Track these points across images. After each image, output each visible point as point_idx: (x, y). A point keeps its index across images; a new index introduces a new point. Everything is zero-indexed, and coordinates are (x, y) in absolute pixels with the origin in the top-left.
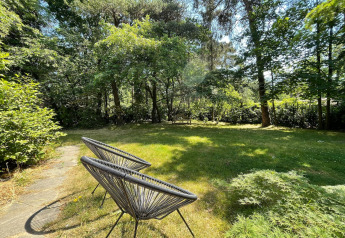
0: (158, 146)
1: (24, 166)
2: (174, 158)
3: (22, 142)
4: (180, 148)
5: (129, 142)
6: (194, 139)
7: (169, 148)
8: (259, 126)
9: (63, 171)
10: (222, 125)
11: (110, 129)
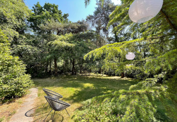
0: (70, 88)
1: (19, 97)
2: (75, 94)
3: (21, 89)
4: (79, 89)
5: (59, 86)
6: (87, 85)
7: (75, 89)
8: (120, 77)
9: (32, 99)
10: (104, 76)
11: (51, 78)
